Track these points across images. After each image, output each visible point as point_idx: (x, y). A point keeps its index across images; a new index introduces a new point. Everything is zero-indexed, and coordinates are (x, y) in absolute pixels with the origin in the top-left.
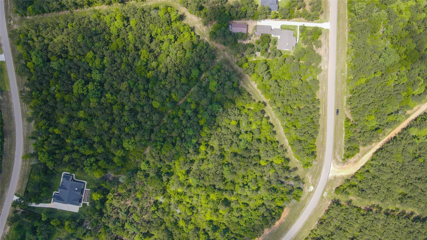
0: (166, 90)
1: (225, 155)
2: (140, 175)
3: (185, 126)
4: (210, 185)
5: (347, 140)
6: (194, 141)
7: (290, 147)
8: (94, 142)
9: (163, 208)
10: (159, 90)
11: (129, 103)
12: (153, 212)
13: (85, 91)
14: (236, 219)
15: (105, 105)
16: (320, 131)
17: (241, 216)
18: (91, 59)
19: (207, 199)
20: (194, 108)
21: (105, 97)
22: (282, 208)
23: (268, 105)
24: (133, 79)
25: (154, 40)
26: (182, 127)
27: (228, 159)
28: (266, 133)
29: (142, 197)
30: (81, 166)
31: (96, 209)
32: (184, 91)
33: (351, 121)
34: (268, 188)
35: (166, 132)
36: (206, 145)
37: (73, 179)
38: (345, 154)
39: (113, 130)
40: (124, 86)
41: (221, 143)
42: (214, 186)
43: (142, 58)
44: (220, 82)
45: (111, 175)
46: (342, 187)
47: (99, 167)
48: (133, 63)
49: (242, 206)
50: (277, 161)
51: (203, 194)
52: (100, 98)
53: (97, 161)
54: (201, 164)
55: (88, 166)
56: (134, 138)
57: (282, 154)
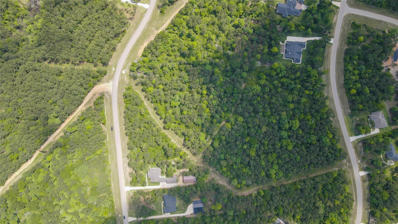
0: (235, 130)
1: (188, 89)
2: (246, 68)
3: (219, 106)
4: (196, 66)
5: (103, 110)
6: (211, 96)
7: (143, 100)
8: (281, 88)
9: (228, 46)
10: (240, 129)
11: (259, 117)
12: (234, 43)
13: (291, 122)
14: (175, 44)
15: (276, 114)
16: (123, 115)
17: (171, 47)
18: (289, 145)
19: (197, 57)
20: (214, 120)
21: (276, 120)
22: (143, 56)
23: (162, 127)
24: (258, 134)
25: (247, 164)
26: (220, 105)
27: (186, 87)
28: (161, 108)
29: (243, 53)
30: (288, 70)
31: (275, 41)
32: (222, 130)
33: (102, 123)
34: (155, 70)
35: (232, 100)
36: (203, 94)
37: (293, 60)
38: (103, 99)
39: (269, 98)
40: (264, 129)
41: (193, 97)
42: (193, 66)
43: (255, 150)
44: (198, 140)
45: (267, 66)
46: (103, 75)
47: (275, 70)
48: (260, 146)
49: (171, 53)
50: (151, 89)
51: (201, 59)
52: (280, 119)
53: (277, 74)
54: (205, 81)
55: (283, 70)
56: (253, 94)
57: (148, 94)
